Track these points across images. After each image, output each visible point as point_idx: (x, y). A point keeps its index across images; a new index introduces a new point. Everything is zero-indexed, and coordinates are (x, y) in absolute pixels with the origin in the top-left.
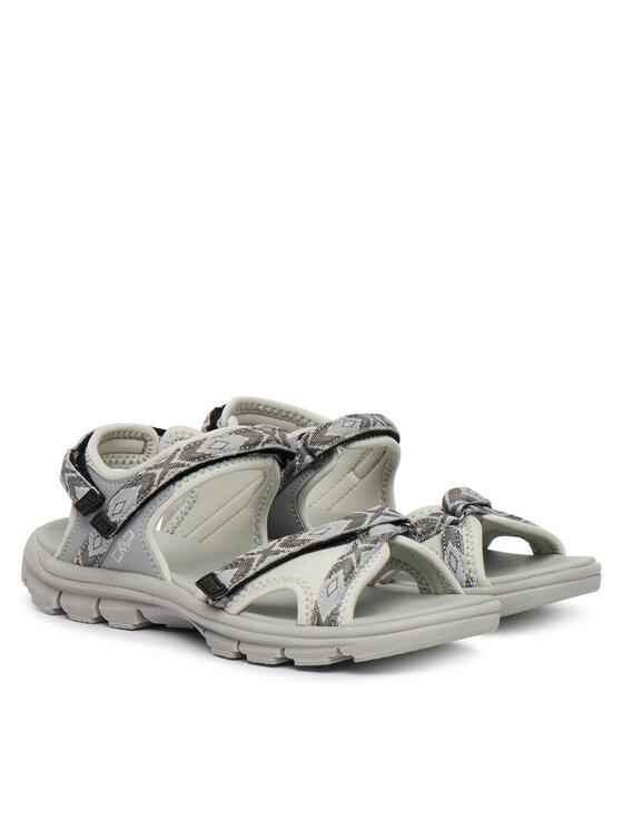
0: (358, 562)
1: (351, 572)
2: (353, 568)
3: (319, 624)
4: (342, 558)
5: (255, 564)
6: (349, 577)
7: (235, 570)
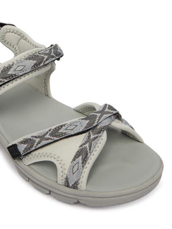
0: (90, 149)
1: (86, 157)
2: (87, 154)
3: (68, 186)
4: (81, 146)
5: (35, 144)
6: (85, 161)
7: (26, 145)
